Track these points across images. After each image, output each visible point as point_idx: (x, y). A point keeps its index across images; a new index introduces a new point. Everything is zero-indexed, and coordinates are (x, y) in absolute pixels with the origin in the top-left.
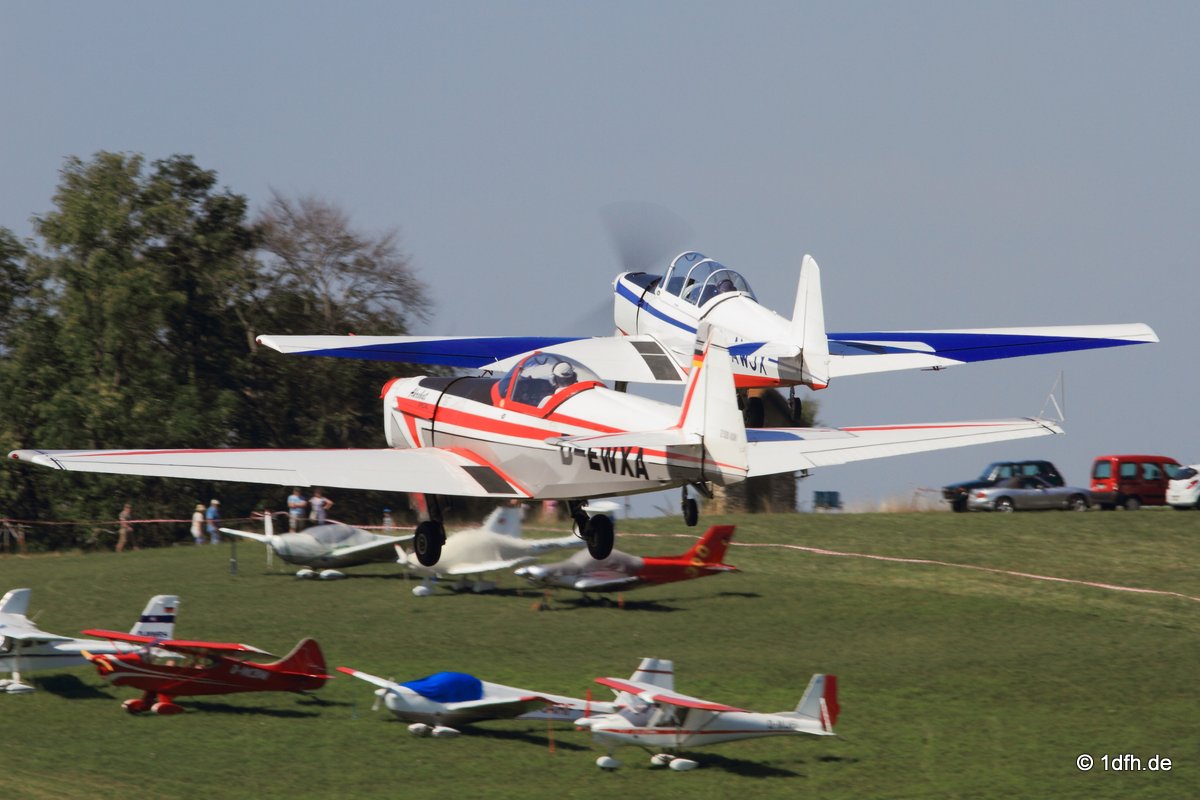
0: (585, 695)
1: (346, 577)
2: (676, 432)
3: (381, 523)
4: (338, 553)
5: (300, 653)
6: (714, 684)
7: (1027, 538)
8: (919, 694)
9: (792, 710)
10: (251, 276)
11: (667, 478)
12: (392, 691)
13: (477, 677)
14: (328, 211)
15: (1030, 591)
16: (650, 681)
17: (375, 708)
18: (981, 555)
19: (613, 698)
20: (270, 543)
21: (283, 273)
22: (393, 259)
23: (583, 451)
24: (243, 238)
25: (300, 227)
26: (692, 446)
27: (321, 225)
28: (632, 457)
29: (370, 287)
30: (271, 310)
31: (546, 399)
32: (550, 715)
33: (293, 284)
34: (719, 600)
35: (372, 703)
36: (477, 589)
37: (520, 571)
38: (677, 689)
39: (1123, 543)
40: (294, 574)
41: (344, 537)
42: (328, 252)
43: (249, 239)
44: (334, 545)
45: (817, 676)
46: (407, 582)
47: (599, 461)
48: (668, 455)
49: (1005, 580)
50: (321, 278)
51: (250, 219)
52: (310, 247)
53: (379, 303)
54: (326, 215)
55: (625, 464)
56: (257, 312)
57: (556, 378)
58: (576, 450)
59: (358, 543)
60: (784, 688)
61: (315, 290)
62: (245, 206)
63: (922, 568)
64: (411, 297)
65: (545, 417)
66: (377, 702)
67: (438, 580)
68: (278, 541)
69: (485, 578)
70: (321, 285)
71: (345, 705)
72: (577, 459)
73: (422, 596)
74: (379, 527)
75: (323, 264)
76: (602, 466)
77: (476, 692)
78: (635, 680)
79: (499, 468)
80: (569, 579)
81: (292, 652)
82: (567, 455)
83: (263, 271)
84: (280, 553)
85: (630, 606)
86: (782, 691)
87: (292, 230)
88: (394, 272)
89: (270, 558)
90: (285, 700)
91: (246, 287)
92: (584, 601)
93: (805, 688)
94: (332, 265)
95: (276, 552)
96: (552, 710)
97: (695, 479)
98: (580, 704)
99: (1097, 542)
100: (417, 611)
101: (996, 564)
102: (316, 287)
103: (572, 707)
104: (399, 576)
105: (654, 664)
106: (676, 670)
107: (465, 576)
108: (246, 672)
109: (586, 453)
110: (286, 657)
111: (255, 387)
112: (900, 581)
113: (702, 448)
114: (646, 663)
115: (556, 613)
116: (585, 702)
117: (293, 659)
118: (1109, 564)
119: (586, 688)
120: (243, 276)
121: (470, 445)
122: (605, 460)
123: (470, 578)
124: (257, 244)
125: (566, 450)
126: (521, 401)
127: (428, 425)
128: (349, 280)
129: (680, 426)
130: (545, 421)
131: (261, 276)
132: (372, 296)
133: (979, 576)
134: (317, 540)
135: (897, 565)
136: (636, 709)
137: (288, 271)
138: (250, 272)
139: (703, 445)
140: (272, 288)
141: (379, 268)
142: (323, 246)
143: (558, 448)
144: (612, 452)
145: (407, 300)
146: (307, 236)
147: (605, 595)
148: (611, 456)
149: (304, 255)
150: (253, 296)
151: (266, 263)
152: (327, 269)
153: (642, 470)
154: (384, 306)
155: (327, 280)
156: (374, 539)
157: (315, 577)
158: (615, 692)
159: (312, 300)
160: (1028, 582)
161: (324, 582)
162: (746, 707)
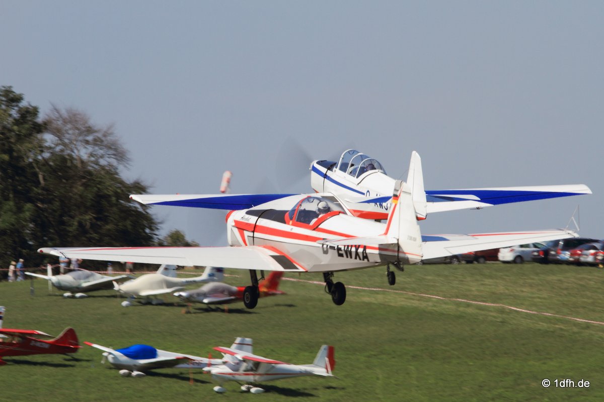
0: (208, 356)
1: (89, 297)
2: (384, 237)
3: (106, 270)
4: (85, 284)
5: (66, 335)
6: (272, 350)
7: (429, 278)
8: (375, 355)
9: (311, 363)
10: (41, 147)
11: (379, 260)
12: (111, 353)
13: (155, 347)
14: (79, 114)
15: (430, 304)
16: (240, 349)
17: (103, 362)
18: (407, 286)
19: (222, 357)
20: (50, 280)
21: (57, 145)
22: (111, 138)
23: (334, 247)
24: (37, 127)
25: (65, 122)
26: (392, 244)
27: (76, 121)
28: (361, 250)
29: (101, 152)
30: (51, 163)
31: (314, 220)
32: (191, 366)
33: (62, 151)
34: (276, 308)
35: (101, 359)
36: (154, 302)
37: (176, 294)
38: (254, 353)
39: (477, 280)
40: (62, 296)
41: (87, 277)
42: (80, 134)
43: (40, 128)
44: (82, 281)
45: (324, 347)
46: (119, 300)
47: (343, 252)
48: (380, 249)
49: (418, 298)
50: (76, 148)
51: (41, 118)
52: (70, 132)
53: (105, 160)
54: (78, 116)
55: (357, 254)
56: (44, 165)
57: (319, 209)
58: (330, 247)
59: (94, 280)
60: (308, 353)
61: (73, 154)
62: (38, 112)
63: (377, 293)
64: (121, 157)
65: (314, 230)
66: (104, 359)
67: (135, 298)
68: (55, 279)
69: (158, 297)
70: (76, 151)
71: (88, 361)
72: (330, 251)
73: (127, 306)
74: (105, 272)
75: (77, 141)
76: (345, 255)
77: (153, 354)
78: (233, 348)
79: (290, 256)
80: (199, 299)
81: (61, 334)
82: (325, 249)
83: (47, 144)
84: (56, 285)
85: (231, 311)
86: (306, 354)
87: (62, 124)
88: (113, 145)
89: (50, 287)
90: (57, 358)
91: (38, 152)
92: (208, 309)
93: (317, 352)
94: (81, 141)
95: (53, 284)
96: (191, 363)
97: (394, 261)
98: (205, 360)
99: (465, 280)
100: (124, 314)
101: (414, 290)
102: (73, 152)
103: (201, 362)
104: (115, 296)
105: (243, 340)
106: (254, 344)
107: (148, 297)
108: (38, 344)
109: (336, 248)
110: (58, 337)
111: (43, 202)
112: (366, 299)
113: (398, 245)
114: (238, 340)
115: (193, 315)
116: (208, 359)
117: (62, 338)
118: (470, 291)
119: (208, 352)
120: (37, 146)
121: (273, 244)
122: (346, 252)
123: (151, 297)
124: (44, 130)
125: (325, 246)
126: (300, 221)
127: (251, 234)
128: (90, 149)
129: (386, 233)
130: (314, 232)
131: (46, 147)
132: (102, 157)
133: (405, 297)
134: (74, 279)
135: (364, 291)
136: (233, 363)
137: (60, 144)
138: (40, 145)
139: (398, 244)
140: (51, 153)
141: (105, 143)
142: (77, 131)
143: (321, 245)
144: (350, 248)
145: (119, 158)
146: (69, 126)
147: (219, 306)
148: (349, 249)
149: (67, 136)
150: (42, 156)
151: (48, 140)
152: (79, 143)
153: (365, 257)
154: (108, 162)
155: (79, 149)
156: (102, 278)
157: (73, 297)
158: (223, 354)
159: (72, 158)
160: (429, 300)
161: (78, 300)
162: (288, 362)
